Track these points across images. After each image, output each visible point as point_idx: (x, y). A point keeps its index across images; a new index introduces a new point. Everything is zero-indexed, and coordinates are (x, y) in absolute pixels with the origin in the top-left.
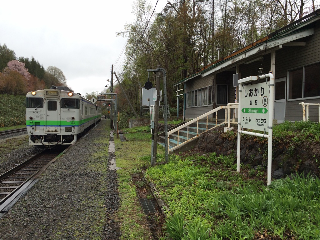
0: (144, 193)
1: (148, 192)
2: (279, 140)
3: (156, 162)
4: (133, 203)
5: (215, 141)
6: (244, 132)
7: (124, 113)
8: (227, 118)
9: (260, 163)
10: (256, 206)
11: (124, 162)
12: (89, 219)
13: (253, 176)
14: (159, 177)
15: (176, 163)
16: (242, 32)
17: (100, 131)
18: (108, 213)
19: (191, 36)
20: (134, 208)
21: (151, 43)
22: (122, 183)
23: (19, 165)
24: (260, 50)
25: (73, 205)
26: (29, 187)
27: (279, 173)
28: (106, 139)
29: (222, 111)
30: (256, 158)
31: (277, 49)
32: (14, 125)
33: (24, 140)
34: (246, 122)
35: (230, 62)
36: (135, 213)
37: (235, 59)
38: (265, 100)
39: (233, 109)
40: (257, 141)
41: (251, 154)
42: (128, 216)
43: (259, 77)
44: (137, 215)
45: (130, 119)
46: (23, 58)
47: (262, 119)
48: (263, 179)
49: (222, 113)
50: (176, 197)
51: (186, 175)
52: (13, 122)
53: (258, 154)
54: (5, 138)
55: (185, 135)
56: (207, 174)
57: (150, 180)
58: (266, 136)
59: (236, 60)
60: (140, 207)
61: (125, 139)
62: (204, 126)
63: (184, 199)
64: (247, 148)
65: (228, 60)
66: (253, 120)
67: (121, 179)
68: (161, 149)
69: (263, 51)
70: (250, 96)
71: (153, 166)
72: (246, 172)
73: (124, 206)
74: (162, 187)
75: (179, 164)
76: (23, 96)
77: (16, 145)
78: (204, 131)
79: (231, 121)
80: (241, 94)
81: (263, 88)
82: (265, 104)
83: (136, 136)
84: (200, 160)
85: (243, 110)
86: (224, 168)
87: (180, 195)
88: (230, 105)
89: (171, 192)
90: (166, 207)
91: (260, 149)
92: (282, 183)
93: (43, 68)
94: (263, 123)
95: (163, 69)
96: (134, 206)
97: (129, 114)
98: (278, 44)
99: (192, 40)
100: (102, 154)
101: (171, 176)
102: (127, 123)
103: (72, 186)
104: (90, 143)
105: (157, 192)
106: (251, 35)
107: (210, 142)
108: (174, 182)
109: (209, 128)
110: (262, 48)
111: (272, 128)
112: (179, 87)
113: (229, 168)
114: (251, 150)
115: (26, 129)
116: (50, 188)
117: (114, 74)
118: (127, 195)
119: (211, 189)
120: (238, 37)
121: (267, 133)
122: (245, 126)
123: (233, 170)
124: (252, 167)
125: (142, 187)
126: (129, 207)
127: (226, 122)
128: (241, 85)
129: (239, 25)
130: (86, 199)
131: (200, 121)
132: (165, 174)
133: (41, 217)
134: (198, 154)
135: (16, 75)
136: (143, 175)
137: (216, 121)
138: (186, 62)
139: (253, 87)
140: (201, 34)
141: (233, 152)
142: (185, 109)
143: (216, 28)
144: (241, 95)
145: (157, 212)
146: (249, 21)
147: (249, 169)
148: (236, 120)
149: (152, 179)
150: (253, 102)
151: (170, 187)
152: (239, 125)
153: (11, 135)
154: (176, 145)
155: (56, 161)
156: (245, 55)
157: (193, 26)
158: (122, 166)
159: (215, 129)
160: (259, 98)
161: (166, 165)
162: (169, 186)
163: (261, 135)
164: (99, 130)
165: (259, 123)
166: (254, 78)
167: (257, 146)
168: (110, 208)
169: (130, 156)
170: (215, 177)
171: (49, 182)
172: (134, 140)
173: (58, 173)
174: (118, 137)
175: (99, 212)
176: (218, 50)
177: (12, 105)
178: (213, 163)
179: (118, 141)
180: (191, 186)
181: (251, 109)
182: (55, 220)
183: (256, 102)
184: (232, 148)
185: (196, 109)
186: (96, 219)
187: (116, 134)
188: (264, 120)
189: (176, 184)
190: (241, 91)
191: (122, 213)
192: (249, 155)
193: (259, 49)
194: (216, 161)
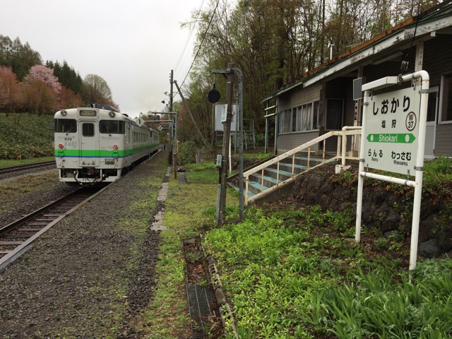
0: (198, 274)
1: (204, 271)
2: (430, 190)
3: (224, 219)
4: (176, 292)
5: (320, 187)
6: (369, 175)
7: (192, 142)
8: (341, 151)
9: (395, 227)
10: (393, 320)
11: (177, 216)
12: (92, 326)
13: (383, 249)
14: (225, 246)
15: (256, 223)
16: (367, 23)
17: (152, 168)
18: (128, 314)
19: (291, 27)
20: (175, 303)
21: (231, 38)
22: (165, 255)
23: (26, 216)
24: (398, 40)
25: (73, 295)
26: (13, 260)
27: (430, 246)
28: (159, 179)
29: (334, 139)
30: (389, 218)
31: (427, 39)
32: (36, 157)
33: (44, 179)
34: (374, 157)
35: (348, 62)
36: (174, 315)
37: (357, 56)
38: (411, 118)
39: (351, 136)
40: (390, 189)
41: (380, 211)
42: (160, 320)
43: (401, 78)
44: (177, 318)
45: (198, 151)
46: (51, 62)
47: (404, 154)
48: (401, 256)
49: (332, 142)
50: (249, 286)
51: (270, 244)
52: (35, 152)
53: (392, 211)
54: (18, 175)
55: (274, 176)
56: (304, 244)
57: (209, 251)
58: (409, 183)
59: (359, 57)
60: (185, 301)
61: (185, 180)
62: (304, 163)
63: (260, 292)
64: (373, 201)
65: (345, 59)
66: (387, 154)
67: (163, 248)
68: (236, 196)
69: (403, 41)
70: (382, 113)
71: (219, 226)
72: (371, 243)
73: (159, 299)
74: (227, 265)
75: (261, 223)
76: (50, 117)
77: (31, 186)
78: (303, 170)
79: (347, 155)
80: (366, 110)
81: (408, 99)
82: (411, 126)
83: (202, 175)
84: (296, 218)
85: (369, 138)
86: (334, 233)
87: (255, 283)
88: (347, 130)
89: (240, 276)
90: (227, 305)
91: (396, 203)
92: (436, 268)
93: (79, 77)
94: (406, 159)
95: (238, 69)
96: (175, 300)
97: (198, 143)
98: (429, 31)
99: (292, 33)
100: (146, 203)
101: (244, 245)
102: (194, 156)
103: (84, 259)
104: (132, 185)
105: (217, 275)
106: (381, 26)
107: (311, 188)
108: (248, 257)
109: (311, 166)
110: (402, 36)
111: (422, 169)
112: (269, 103)
113: (341, 234)
114: (381, 205)
115: (54, 163)
116: (45, 261)
117: (174, 84)
118: (169, 278)
119: (309, 273)
120: (361, 30)
121: (413, 179)
122: (373, 165)
123: (348, 237)
124: (381, 232)
125: (197, 263)
126: (167, 302)
127: (340, 157)
128: (368, 93)
129: (362, 11)
130: (99, 284)
131: (298, 154)
132: (235, 241)
133: (9, 319)
134: (293, 207)
135: (41, 86)
136: (200, 241)
137: (324, 154)
138: (282, 66)
139: (389, 97)
140: (305, 25)
141: (350, 207)
142: (278, 136)
143: (328, 15)
144: (367, 112)
145: (213, 314)
146: (378, 4)
147: (376, 237)
148: (356, 154)
149: (213, 249)
150: (389, 124)
151: (241, 266)
152: (361, 163)
153: (27, 170)
154: (259, 191)
155: (72, 214)
156: (374, 49)
157: (293, 12)
158: (171, 224)
159: (320, 168)
160: (401, 116)
161: (239, 225)
162: (238, 264)
163: (401, 181)
164: (151, 165)
165: (398, 160)
166: (392, 80)
167: (390, 199)
168: (133, 303)
169: (187, 207)
170: (317, 248)
171: (49, 251)
172: (199, 181)
173: (69, 234)
174: (176, 178)
175: (113, 310)
176: (330, 46)
177: (34, 128)
178: (316, 223)
179: (174, 183)
180: (276, 265)
181: (384, 135)
182: (32, 325)
183: (394, 122)
184: (347, 199)
185: (295, 135)
186: (103, 326)
187: (174, 173)
188: (407, 156)
189: (250, 260)
190: (367, 104)
191: (152, 312)
192: (376, 213)
193: (398, 38)
194: (321, 221)
